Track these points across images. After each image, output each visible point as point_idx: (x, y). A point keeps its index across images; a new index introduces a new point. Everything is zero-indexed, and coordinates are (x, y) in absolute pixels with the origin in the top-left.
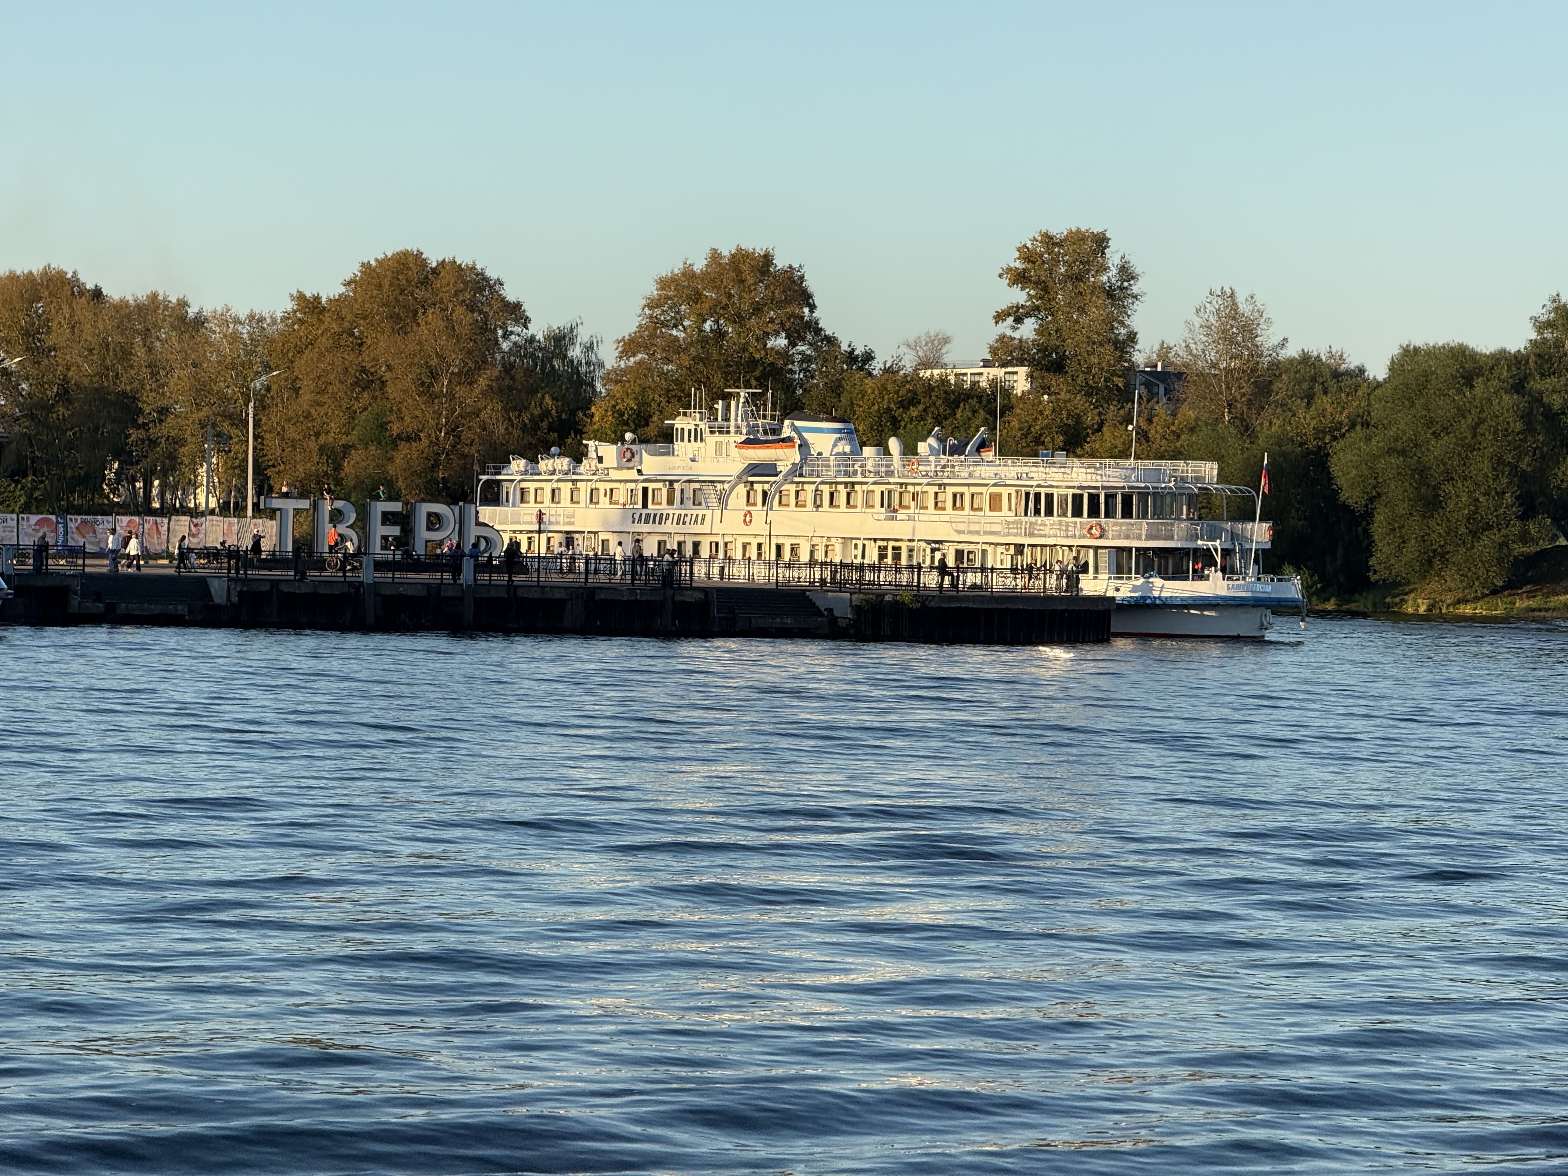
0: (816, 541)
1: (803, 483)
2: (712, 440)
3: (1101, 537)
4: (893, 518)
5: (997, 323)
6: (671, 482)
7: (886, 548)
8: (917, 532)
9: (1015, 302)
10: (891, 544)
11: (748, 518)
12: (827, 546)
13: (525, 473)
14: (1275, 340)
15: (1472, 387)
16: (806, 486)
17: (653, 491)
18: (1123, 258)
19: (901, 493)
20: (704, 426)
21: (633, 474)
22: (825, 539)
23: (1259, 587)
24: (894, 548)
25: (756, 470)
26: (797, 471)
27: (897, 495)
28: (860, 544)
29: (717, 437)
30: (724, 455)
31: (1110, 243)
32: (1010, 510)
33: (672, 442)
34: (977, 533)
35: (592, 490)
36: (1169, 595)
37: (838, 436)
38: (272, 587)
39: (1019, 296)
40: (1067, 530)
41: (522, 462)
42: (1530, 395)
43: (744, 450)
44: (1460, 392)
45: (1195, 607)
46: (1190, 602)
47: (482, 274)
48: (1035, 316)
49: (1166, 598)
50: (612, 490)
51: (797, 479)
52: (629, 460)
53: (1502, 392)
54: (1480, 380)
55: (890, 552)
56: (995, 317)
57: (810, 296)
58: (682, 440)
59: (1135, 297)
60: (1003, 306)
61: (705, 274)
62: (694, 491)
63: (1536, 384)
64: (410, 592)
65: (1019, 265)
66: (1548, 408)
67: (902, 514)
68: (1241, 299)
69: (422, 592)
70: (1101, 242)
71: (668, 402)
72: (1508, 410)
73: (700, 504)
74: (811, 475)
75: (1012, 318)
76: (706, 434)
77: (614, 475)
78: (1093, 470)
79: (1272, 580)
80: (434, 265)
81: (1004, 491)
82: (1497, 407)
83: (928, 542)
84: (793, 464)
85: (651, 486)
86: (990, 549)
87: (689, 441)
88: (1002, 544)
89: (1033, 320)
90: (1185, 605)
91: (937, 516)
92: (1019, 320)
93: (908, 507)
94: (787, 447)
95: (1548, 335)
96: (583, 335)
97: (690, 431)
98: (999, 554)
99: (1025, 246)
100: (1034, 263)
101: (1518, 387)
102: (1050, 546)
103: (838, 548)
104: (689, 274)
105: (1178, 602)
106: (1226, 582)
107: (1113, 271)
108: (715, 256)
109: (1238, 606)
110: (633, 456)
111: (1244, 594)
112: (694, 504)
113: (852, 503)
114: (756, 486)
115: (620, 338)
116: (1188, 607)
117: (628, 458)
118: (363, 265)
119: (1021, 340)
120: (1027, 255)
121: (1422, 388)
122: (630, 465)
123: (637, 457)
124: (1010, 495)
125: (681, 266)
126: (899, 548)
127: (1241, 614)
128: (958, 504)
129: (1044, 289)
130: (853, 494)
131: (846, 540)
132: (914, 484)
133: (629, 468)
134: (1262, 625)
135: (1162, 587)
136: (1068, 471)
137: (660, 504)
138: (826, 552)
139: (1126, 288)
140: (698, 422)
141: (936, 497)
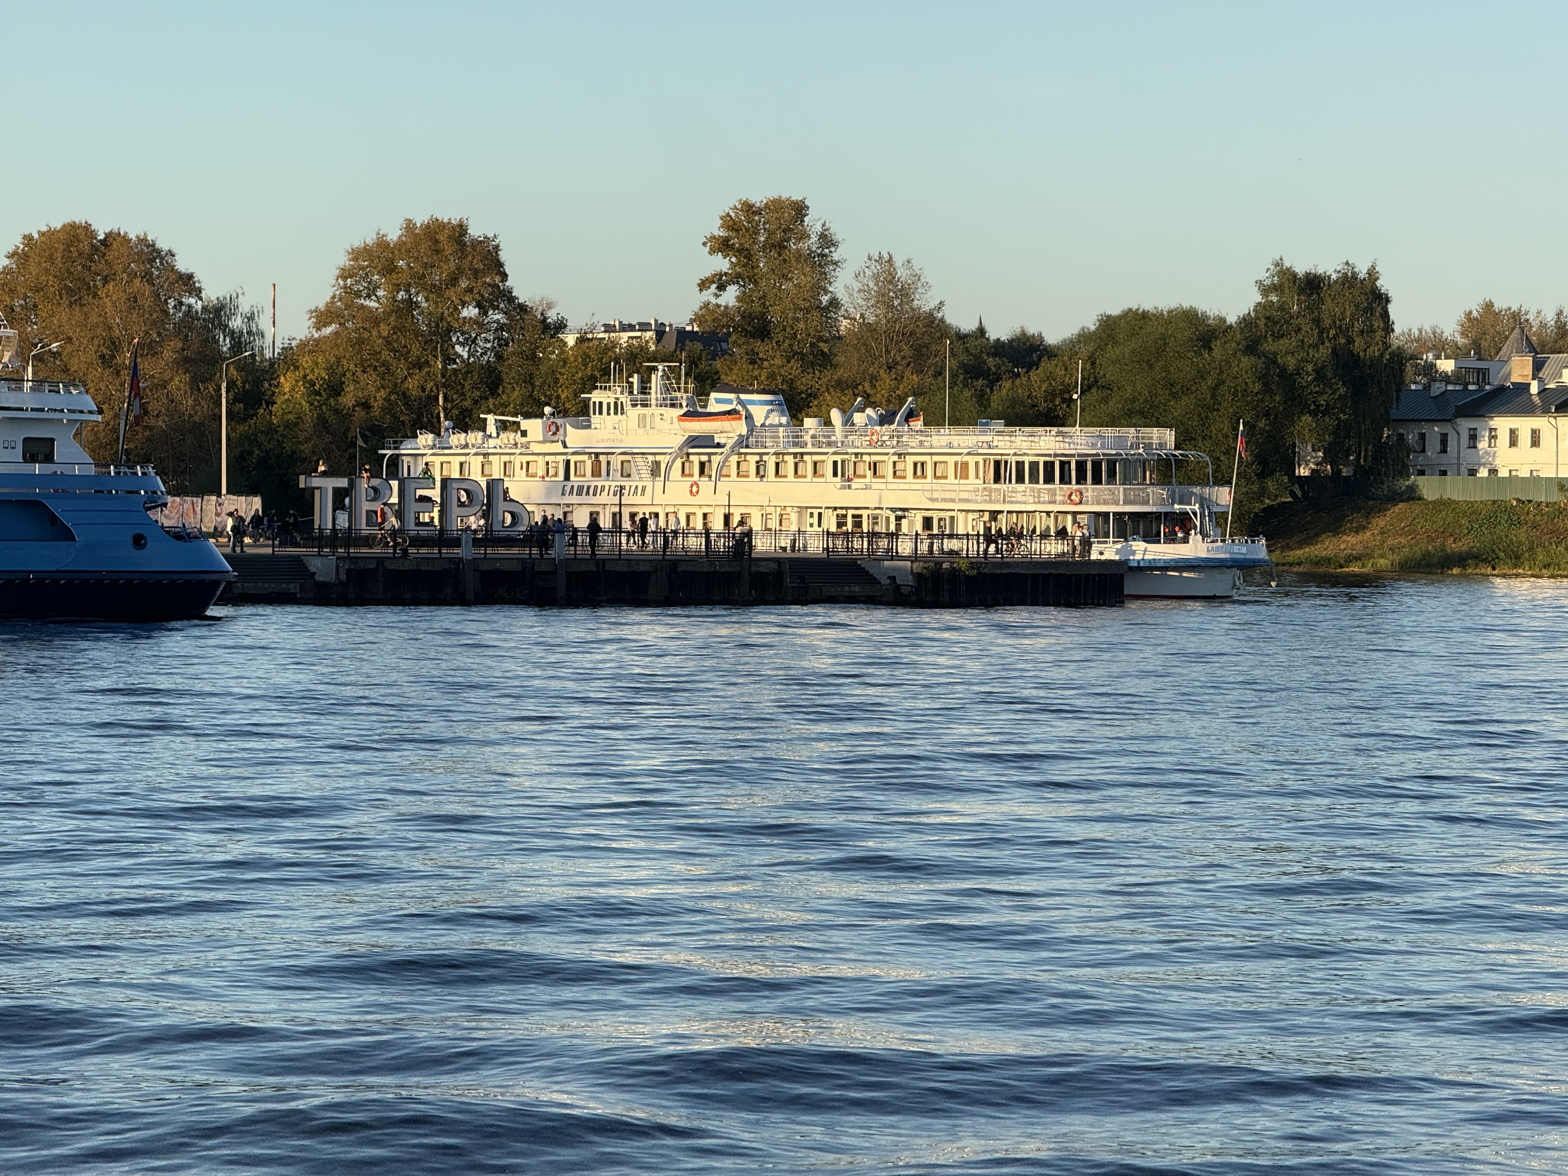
0: (770, 510)
1: (746, 454)
2: (634, 413)
3: (1081, 503)
4: (849, 487)
5: (701, 290)
6: (597, 455)
7: (845, 516)
8: (883, 500)
9: (718, 270)
10: (850, 513)
11: (695, 489)
12: (781, 515)
13: (433, 447)
14: (933, 304)
15: (1210, 349)
16: (748, 457)
17: (576, 463)
18: (824, 225)
19: (855, 463)
20: (625, 399)
21: (558, 447)
22: (778, 509)
23: (1236, 549)
24: (854, 516)
25: (695, 442)
26: (742, 442)
27: (852, 465)
28: (816, 512)
29: (639, 410)
30: (648, 427)
31: (810, 212)
32: (977, 477)
33: (588, 415)
34: (953, 501)
35: (505, 464)
36: (1152, 557)
37: (770, 407)
38: (378, 564)
39: (722, 264)
40: (1039, 497)
41: (431, 437)
42: (1266, 357)
43: (687, 423)
44: (1198, 354)
45: (1174, 569)
46: (1173, 564)
47: (153, 245)
48: (738, 283)
49: (1150, 561)
50: (528, 463)
51: (743, 450)
52: (554, 434)
53: (1239, 354)
54: (1218, 343)
55: (850, 520)
56: (699, 285)
57: (501, 265)
58: (601, 413)
59: (836, 263)
60: (708, 274)
61: (400, 244)
62: (622, 463)
63: (1269, 346)
64: (506, 567)
65: (722, 233)
66: (1283, 369)
67: (856, 483)
68: (898, 262)
69: (517, 567)
70: (800, 209)
71: (364, 372)
72: (1247, 372)
73: (629, 476)
74: (757, 447)
75: (714, 286)
76: (628, 407)
77: (535, 448)
78: (1061, 438)
79: (1246, 542)
80: (101, 237)
81: (971, 460)
82: (1237, 369)
83: (893, 510)
84: (740, 435)
85: (573, 459)
86: (961, 516)
87: (609, 414)
88: (973, 511)
89: (736, 287)
90: (1166, 567)
91: (899, 484)
92: (722, 287)
93: (864, 476)
94: (734, 419)
95: (1274, 298)
96: (245, 305)
97: (609, 404)
98: (970, 520)
99: (728, 215)
100: (737, 231)
101: (1252, 347)
102: (1027, 512)
103: (794, 517)
104: (382, 244)
105: (1161, 564)
106: (1205, 545)
107: (814, 238)
108: (409, 226)
109: (1214, 567)
110: (558, 429)
111: (1223, 556)
112: (622, 475)
113: (800, 473)
114: (692, 458)
115: (313, 309)
116: (1167, 568)
117: (554, 432)
118: (24, 237)
119: (726, 307)
120: (730, 223)
121: (1161, 351)
122: (555, 438)
123: (561, 431)
124: (977, 463)
125: (375, 237)
126: (861, 516)
127: (1217, 575)
128: (919, 472)
129: (746, 255)
130: (800, 465)
131: (802, 509)
132: (870, 454)
133: (553, 442)
134: (1235, 585)
135: (1145, 550)
136: (1036, 439)
137: (584, 476)
138: (781, 521)
139: (825, 255)
140: (618, 395)
141: (894, 467)
